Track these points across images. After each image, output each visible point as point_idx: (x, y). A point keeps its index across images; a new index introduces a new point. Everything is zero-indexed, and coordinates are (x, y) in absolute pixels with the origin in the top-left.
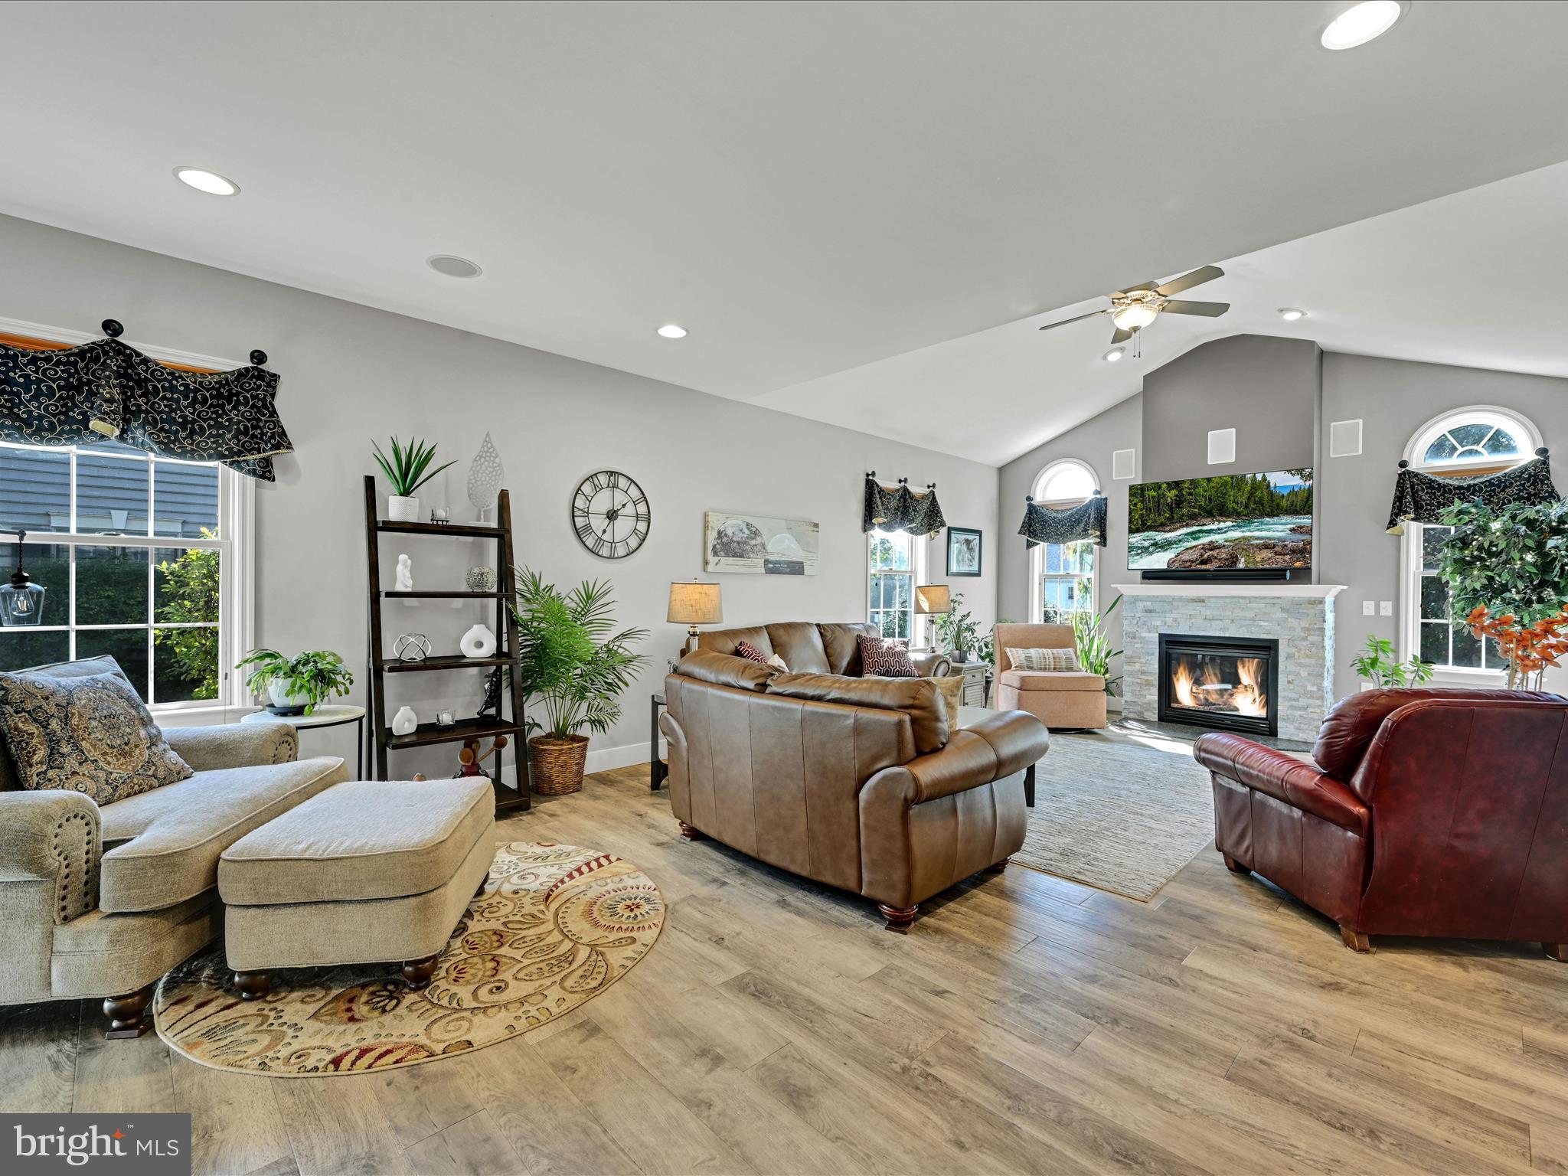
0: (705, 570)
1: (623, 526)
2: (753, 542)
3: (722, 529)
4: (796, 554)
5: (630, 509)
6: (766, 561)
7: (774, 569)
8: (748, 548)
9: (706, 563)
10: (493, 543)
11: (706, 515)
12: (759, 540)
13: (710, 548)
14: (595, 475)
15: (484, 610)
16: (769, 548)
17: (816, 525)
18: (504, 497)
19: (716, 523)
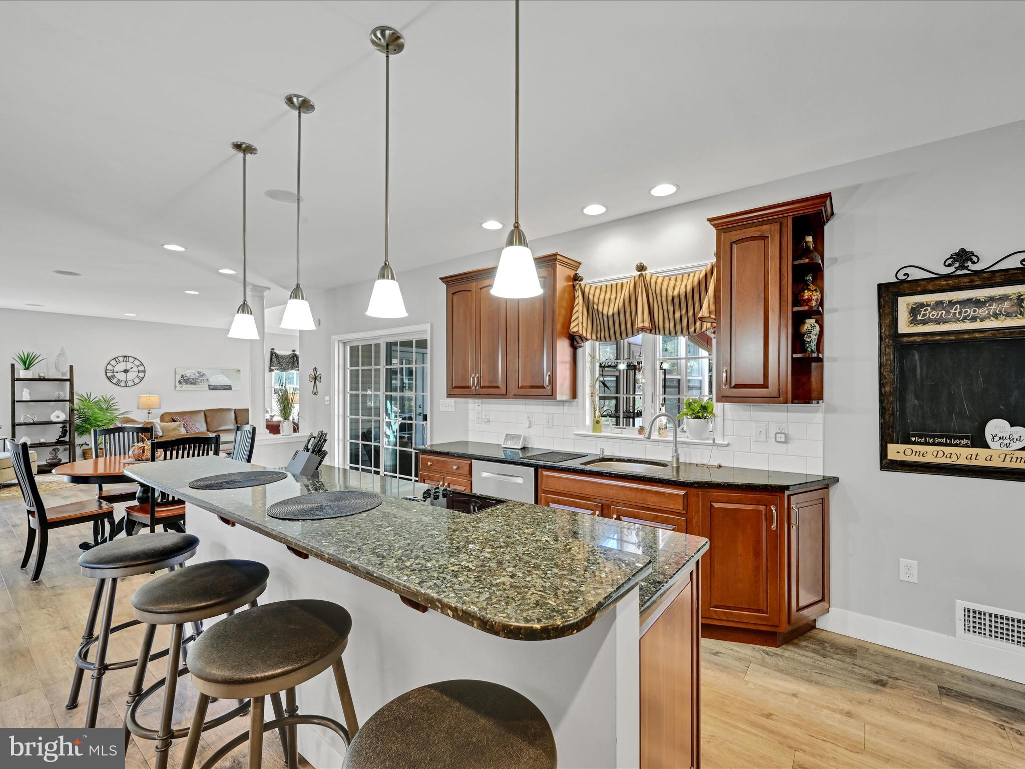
0: (175, 389)
1: (131, 375)
2: (201, 378)
3: (183, 374)
4: (225, 381)
5: (135, 369)
6: (209, 385)
7: (213, 388)
8: (199, 381)
9: (176, 387)
10: (68, 383)
11: (175, 369)
12: (204, 378)
13: (177, 381)
14: (117, 357)
15: (65, 406)
16: (210, 380)
17: (239, 371)
18: (71, 367)
19: (181, 372)
